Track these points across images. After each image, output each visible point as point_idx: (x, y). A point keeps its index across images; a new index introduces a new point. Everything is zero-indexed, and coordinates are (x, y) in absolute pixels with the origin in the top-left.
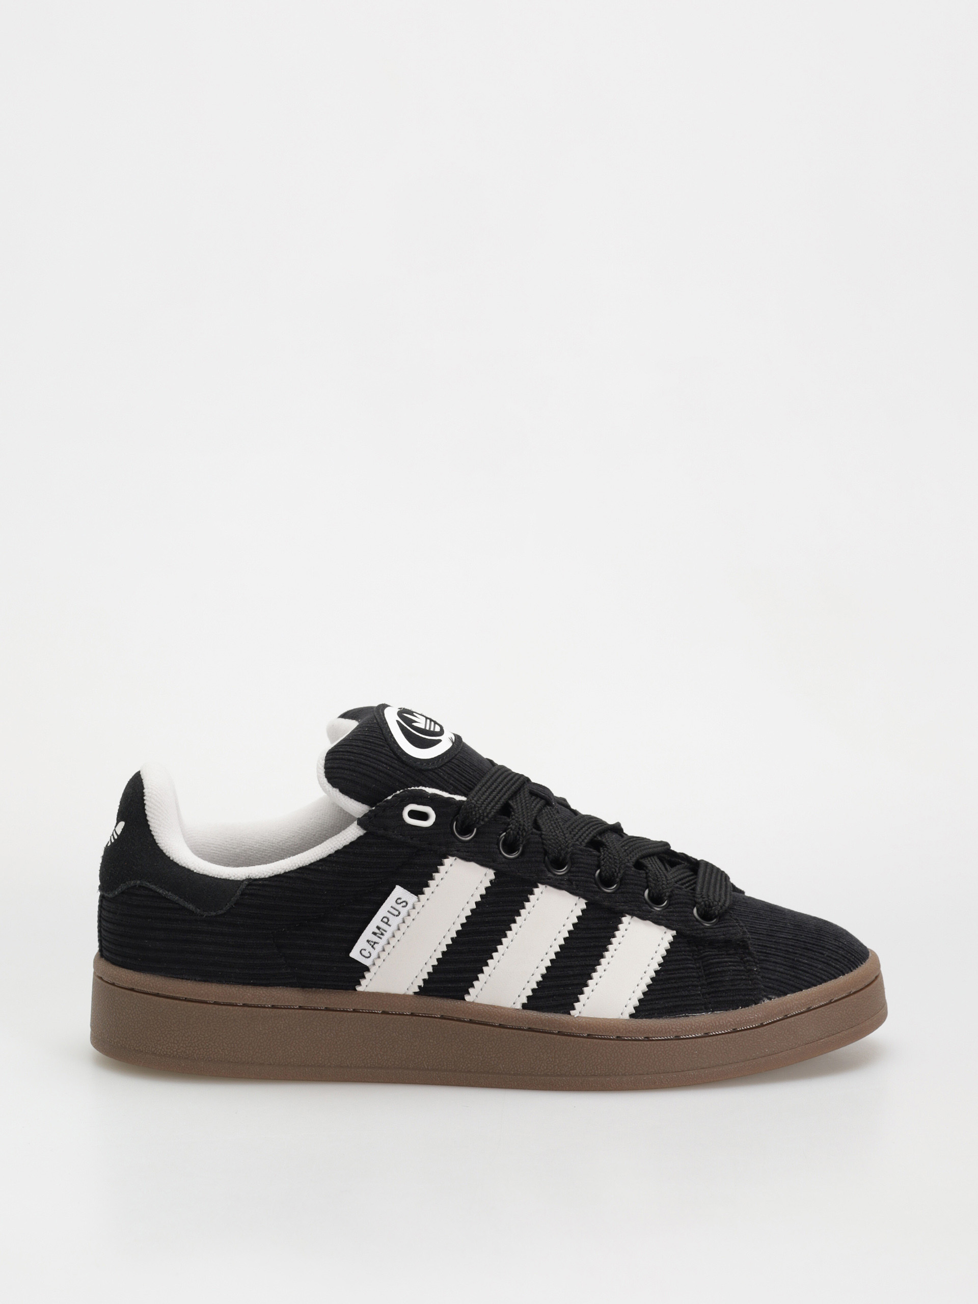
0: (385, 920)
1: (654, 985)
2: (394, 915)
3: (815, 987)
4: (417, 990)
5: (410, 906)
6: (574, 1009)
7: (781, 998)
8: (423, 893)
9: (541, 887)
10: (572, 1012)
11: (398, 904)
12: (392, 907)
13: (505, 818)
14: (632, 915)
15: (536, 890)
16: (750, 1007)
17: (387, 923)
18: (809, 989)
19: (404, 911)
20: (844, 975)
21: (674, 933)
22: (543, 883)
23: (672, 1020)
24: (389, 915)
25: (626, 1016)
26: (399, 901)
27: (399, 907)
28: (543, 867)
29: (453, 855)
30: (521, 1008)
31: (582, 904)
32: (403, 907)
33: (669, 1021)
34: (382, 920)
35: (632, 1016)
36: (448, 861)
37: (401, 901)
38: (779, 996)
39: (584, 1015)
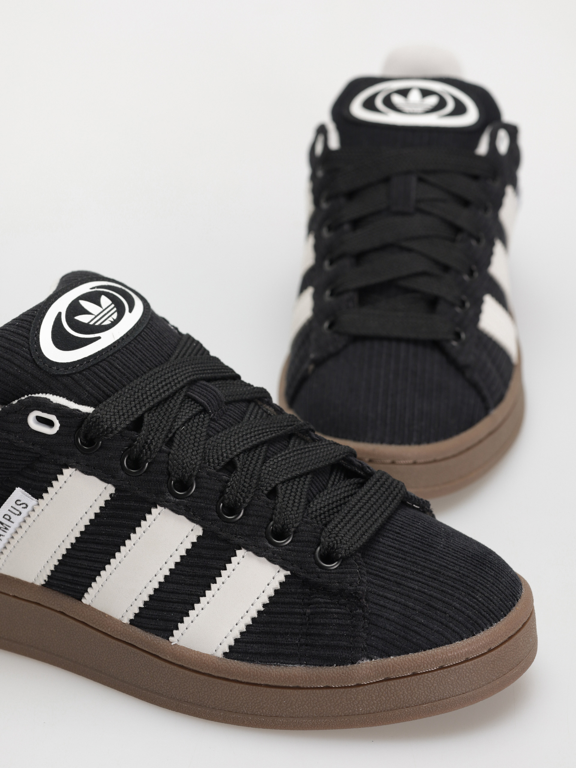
0: (8, 517)
1: (254, 626)
2: (16, 514)
3: (424, 652)
4: (44, 583)
5: (29, 508)
6: (172, 635)
7: (382, 659)
8: (42, 498)
9: (159, 509)
10: (171, 639)
11: (18, 505)
12: (12, 507)
13: (134, 434)
14: (248, 549)
15: (153, 510)
16: (345, 666)
17: (9, 520)
18: (416, 654)
19: (24, 512)
20: (463, 639)
21: (288, 573)
22: (161, 506)
23: (263, 667)
24: (10, 514)
25: (220, 654)
26: (19, 503)
27: (19, 508)
28: (164, 488)
29: (72, 467)
30: (129, 623)
31: (199, 531)
32: (23, 508)
33: (260, 667)
34: (4, 517)
35: (225, 654)
36: (67, 472)
37: (21, 503)
38: (381, 657)
39: (181, 644)
